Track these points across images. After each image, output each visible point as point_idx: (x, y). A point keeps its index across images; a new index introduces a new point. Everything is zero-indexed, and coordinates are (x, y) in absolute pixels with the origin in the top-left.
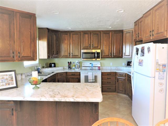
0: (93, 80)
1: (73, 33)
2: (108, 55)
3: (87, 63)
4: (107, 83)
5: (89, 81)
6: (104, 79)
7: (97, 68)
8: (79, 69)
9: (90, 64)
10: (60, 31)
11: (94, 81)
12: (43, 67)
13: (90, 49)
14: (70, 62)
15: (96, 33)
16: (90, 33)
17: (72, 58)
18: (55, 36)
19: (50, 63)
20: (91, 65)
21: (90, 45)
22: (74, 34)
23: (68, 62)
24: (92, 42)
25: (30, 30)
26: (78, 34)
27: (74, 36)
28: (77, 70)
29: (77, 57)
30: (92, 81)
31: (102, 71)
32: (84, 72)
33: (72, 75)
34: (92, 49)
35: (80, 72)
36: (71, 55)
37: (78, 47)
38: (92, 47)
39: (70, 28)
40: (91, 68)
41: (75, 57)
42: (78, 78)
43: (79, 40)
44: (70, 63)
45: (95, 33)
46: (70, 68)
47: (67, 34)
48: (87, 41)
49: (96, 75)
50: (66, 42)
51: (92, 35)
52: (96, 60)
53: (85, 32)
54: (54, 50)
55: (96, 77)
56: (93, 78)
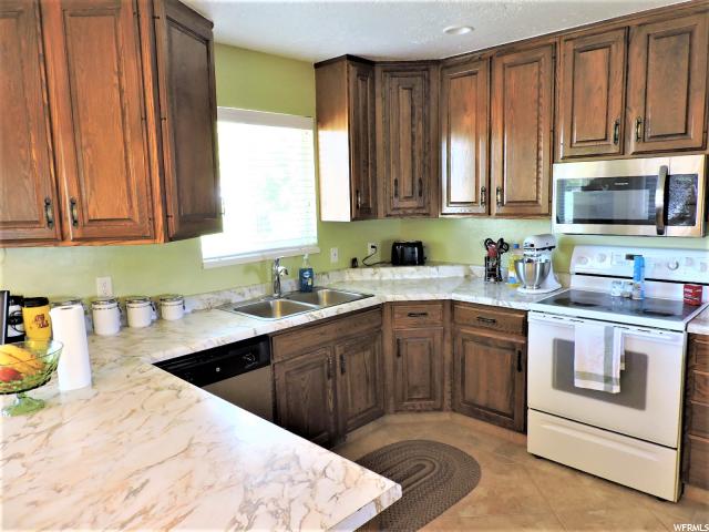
0: (608, 379)
1: (508, 59)
5: (578, 383)
6: (704, 391)
7: (678, 294)
8: (539, 287)
9: (630, 257)
10: (437, 62)
11: (616, 389)
12: (354, 264)
13: (622, 154)
14: (496, 241)
15: (674, 25)
16: (621, 34)
17: (500, 215)
18: (404, 94)
19: (396, 244)
20: (629, 269)
21: (622, 125)
22: (512, 66)
23: (488, 242)
24: (635, 99)
26: (538, 60)
27: (514, 77)
29: (531, 210)
30: (600, 386)
31: (695, 329)
34: (639, 154)
35: (526, 312)
36: (495, 197)
37: (538, 149)
38: (633, 137)
39: (466, 31)
41: (516, 210)
42: (512, 347)
43: (545, 101)
44: (496, 248)
45: (660, 28)
46: (494, 273)
47: (475, 74)
48: (598, 101)
49: (636, 348)
50: (468, 120)
51: (637, 49)
52: (660, 232)
53: (587, 39)
54: (399, 173)
56: (608, 366)
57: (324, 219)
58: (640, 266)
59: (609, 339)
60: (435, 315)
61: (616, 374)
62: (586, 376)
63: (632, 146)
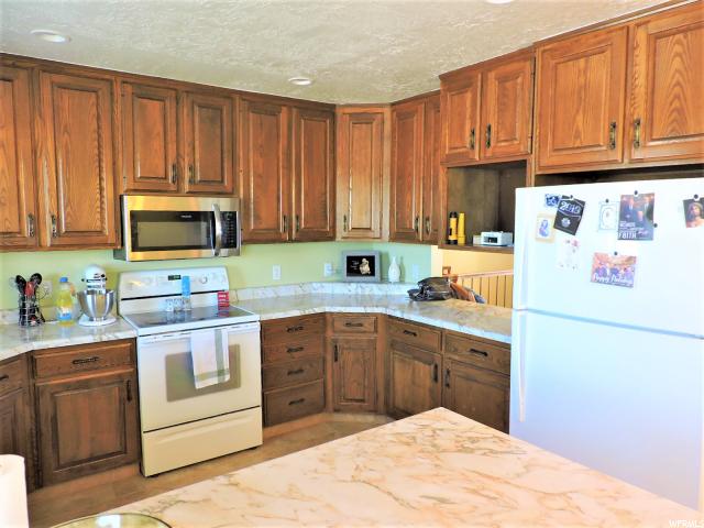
0: (220, 373)
2: (276, 227)
3: (153, 275)
4: (290, 373)
5: (199, 385)
7: (212, 300)
9: (171, 278)
11: (228, 378)
13: (177, 192)
15: (210, 100)
17: (54, 247)
20: (176, 287)
21: (177, 167)
26: (96, 92)
28: (93, 331)
30: (214, 381)
31: (264, 318)
33: (81, 366)
34: (192, 193)
35: (134, 341)
36: (48, 228)
37: (101, 179)
38: (187, 180)
40: (178, 305)
41: (76, 239)
42: (119, 379)
43: (106, 135)
45: (202, 99)
46: (32, 315)
47: (11, 81)
48: (157, 144)
49: (233, 343)
52: (216, 254)
55: (234, 354)
56: (220, 362)
59: (218, 341)
61: (226, 366)
62: (205, 376)
63: (186, 187)
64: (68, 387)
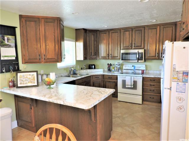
0: (131, 85)
1: (112, 31)
2: (155, 56)
3: (129, 65)
4: (150, 90)
5: (127, 87)
6: (145, 86)
7: (140, 72)
8: (118, 72)
9: (133, 66)
10: (98, 30)
11: (132, 87)
12: (82, 69)
13: (132, 49)
15: (139, 29)
16: (131, 29)
17: (111, 59)
18: (93, 36)
19: (90, 65)
20: (133, 68)
21: (132, 44)
22: (114, 32)
23: (108, 64)
24: (133, 40)
25: (54, 33)
26: (118, 32)
27: (113, 34)
28: (116, 73)
29: (117, 58)
30: (130, 87)
31: (144, 76)
32: (121, 76)
33: (109, 78)
34: (134, 49)
35: (117, 76)
36: (110, 56)
37: (118, 47)
38: (133, 46)
39: (106, 27)
40: (133, 71)
41: (114, 58)
42: (115, 82)
43: (119, 39)
44: (110, 65)
45: (137, 29)
46: (109, 70)
47: (106, 33)
48: (128, 40)
49: (135, 80)
50: (105, 42)
51: (133, 32)
52: (138, 61)
53: (126, 29)
54: (92, 51)
55: (135, 83)
56: (131, 83)
57: (77, 60)
58: (135, 67)
59: (131, 79)
60: (100, 77)
61: (132, 84)
62: (128, 85)
63: (133, 48)
64: (108, 81)
